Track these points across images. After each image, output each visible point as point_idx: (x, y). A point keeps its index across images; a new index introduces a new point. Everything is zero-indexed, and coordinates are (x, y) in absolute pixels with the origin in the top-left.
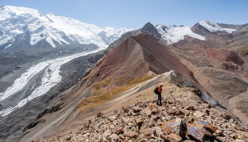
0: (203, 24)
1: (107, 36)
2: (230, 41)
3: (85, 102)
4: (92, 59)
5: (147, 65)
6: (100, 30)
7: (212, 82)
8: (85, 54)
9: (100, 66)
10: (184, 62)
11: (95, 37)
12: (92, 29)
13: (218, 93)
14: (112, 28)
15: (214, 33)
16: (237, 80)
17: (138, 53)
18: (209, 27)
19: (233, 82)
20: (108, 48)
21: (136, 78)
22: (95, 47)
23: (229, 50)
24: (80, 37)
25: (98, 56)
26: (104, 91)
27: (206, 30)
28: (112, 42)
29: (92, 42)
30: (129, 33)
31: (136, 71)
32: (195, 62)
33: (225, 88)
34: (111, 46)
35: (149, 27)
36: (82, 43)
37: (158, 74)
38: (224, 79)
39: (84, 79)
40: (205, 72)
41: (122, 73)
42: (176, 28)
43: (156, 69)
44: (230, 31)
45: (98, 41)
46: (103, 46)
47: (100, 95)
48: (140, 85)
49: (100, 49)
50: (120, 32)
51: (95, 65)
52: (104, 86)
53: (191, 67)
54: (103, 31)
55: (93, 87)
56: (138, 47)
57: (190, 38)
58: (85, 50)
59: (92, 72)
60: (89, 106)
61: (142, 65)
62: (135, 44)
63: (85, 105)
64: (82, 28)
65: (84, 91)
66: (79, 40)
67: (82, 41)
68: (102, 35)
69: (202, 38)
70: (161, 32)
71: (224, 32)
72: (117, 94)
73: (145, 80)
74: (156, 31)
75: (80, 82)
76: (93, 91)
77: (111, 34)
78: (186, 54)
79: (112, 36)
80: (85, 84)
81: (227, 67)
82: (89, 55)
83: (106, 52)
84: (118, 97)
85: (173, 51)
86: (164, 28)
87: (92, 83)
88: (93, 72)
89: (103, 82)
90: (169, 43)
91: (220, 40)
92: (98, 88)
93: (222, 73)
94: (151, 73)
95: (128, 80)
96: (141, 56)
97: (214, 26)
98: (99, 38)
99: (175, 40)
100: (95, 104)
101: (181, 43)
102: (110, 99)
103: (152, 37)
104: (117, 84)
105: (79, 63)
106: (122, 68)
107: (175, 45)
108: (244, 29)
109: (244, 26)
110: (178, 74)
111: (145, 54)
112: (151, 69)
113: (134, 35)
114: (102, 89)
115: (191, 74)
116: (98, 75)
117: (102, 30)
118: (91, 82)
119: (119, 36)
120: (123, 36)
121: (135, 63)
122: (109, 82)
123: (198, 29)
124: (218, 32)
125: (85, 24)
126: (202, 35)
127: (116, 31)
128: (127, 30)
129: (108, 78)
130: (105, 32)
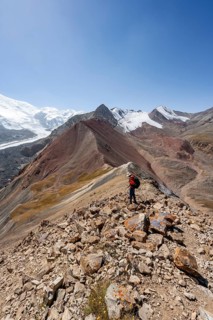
0: (161, 110)
1: (49, 119)
2: (183, 130)
3: (20, 210)
4: (28, 151)
5: (102, 157)
6: (38, 111)
7: (168, 173)
8: (16, 144)
9: (40, 160)
10: (142, 152)
11: (29, 120)
12: (24, 109)
13: (172, 183)
14: (54, 109)
15: (171, 121)
16: (188, 169)
17: (91, 142)
18: (166, 114)
19: (185, 171)
20: (51, 136)
21: (89, 173)
22: (31, 134)
23: (183, 139)
24: (5, 120)
25: (36, 147)
26: (47, 192)
27: (164, 117)
28: (56, 128)
29: (26, 127)
30: (78, 117)
31: (89, 164)
32: (153, 153)
33: (179, 177)
34: (54, 133)
35: (103, 110)
36: (10, 128)
37: (114, 166)
38: (177, 168)
39: (17, 178)
40: (162, 162)
41: (71, 168)
42: (134, 114)
43: (113, 162)
44: (184, 119)
45: (35, 126)
46: (42, 133)
47: (43, 198)
48: (94, 181)
49: (39, 137)
50: (66, 114)
51: (32, 159)
52: (48, 186)
53: (149, 157)
54: (41, 113)
55: (32, 189)
56: (90, 135)
57: (148, 125)
58: (14, 139)
59: (28, 169)
60: (27, 214)
61: (96, 157)
62: (86, 131)
63: (21, 213)
64: (8, 106)
65: (18, 195)
66: (3, 123)
67: (10, 125)
68: (41, 117)
69: (159, 126)
70: (117, 117)
71: (179, 120)
72: (65, 194)
73: (100, 175)
74: (112, 115)
75: (10, 184)
76: (32, 194)
77: (54, 117)
78: (144, 143)
79: (55, 120)
80: (20, 186)
81: (181, 156)
82: (21, 146)
83: (47, 141)
84: (67, 198)
85: (131, 139)
86: (120, 113)
87: (30, 183)
88: (31, 169)
89: (46, 180)
90: (126, 130)
91: (175, 129)
92: (39, 190)
93: (176, 162)
94: (106, 166)
95: (79, 177)
96: (95, 146)
97: (170, 113)
98: (36, 122)
99: (133, 127)
100: (36, 211)
101: (139, 130)
102: (57, 201)
103: (106, 122)
104: (65, 182)
105: (6, 157)
106: (72, 161)
107: (132, 133)
108: (195, 118)
109: (196, 115)
110: (136, 166)
111: (99, 144)
112: (107, 162)
113: (84, 119)
114: (44, 190)
115: (149, 165)
116: (38, 172)
117: (39, 111)
118: (27, 182)
119: (65, 120)
120: (71, 120)
121: (88, 154)
122: (54, 180)
123: (156, 115)
124: (174, 119)
125: (12, 101)
126: (160, 122)
127: (60, 113)
128: (76, 113)
129: (53, 176)
130: (45, 114)
